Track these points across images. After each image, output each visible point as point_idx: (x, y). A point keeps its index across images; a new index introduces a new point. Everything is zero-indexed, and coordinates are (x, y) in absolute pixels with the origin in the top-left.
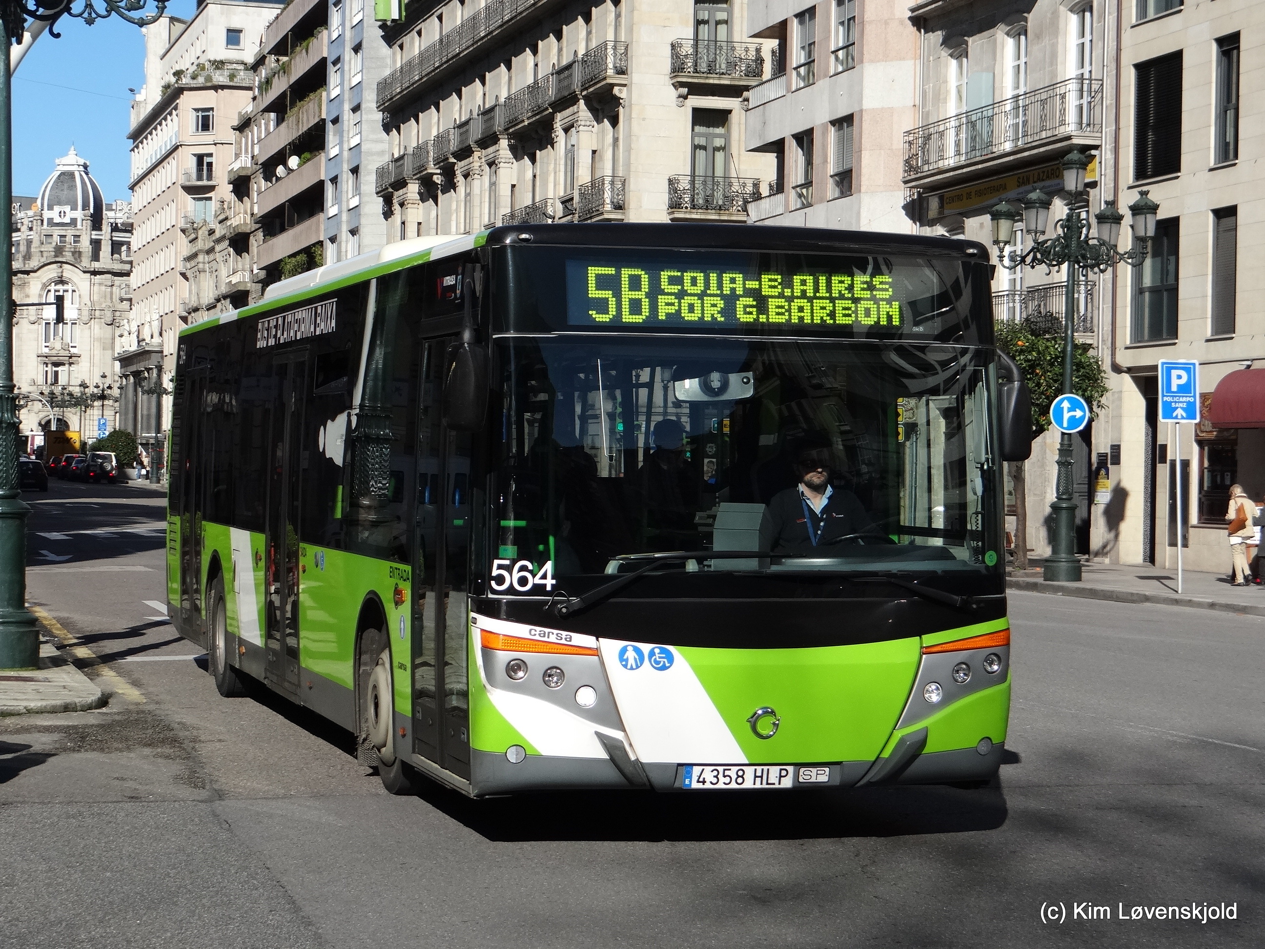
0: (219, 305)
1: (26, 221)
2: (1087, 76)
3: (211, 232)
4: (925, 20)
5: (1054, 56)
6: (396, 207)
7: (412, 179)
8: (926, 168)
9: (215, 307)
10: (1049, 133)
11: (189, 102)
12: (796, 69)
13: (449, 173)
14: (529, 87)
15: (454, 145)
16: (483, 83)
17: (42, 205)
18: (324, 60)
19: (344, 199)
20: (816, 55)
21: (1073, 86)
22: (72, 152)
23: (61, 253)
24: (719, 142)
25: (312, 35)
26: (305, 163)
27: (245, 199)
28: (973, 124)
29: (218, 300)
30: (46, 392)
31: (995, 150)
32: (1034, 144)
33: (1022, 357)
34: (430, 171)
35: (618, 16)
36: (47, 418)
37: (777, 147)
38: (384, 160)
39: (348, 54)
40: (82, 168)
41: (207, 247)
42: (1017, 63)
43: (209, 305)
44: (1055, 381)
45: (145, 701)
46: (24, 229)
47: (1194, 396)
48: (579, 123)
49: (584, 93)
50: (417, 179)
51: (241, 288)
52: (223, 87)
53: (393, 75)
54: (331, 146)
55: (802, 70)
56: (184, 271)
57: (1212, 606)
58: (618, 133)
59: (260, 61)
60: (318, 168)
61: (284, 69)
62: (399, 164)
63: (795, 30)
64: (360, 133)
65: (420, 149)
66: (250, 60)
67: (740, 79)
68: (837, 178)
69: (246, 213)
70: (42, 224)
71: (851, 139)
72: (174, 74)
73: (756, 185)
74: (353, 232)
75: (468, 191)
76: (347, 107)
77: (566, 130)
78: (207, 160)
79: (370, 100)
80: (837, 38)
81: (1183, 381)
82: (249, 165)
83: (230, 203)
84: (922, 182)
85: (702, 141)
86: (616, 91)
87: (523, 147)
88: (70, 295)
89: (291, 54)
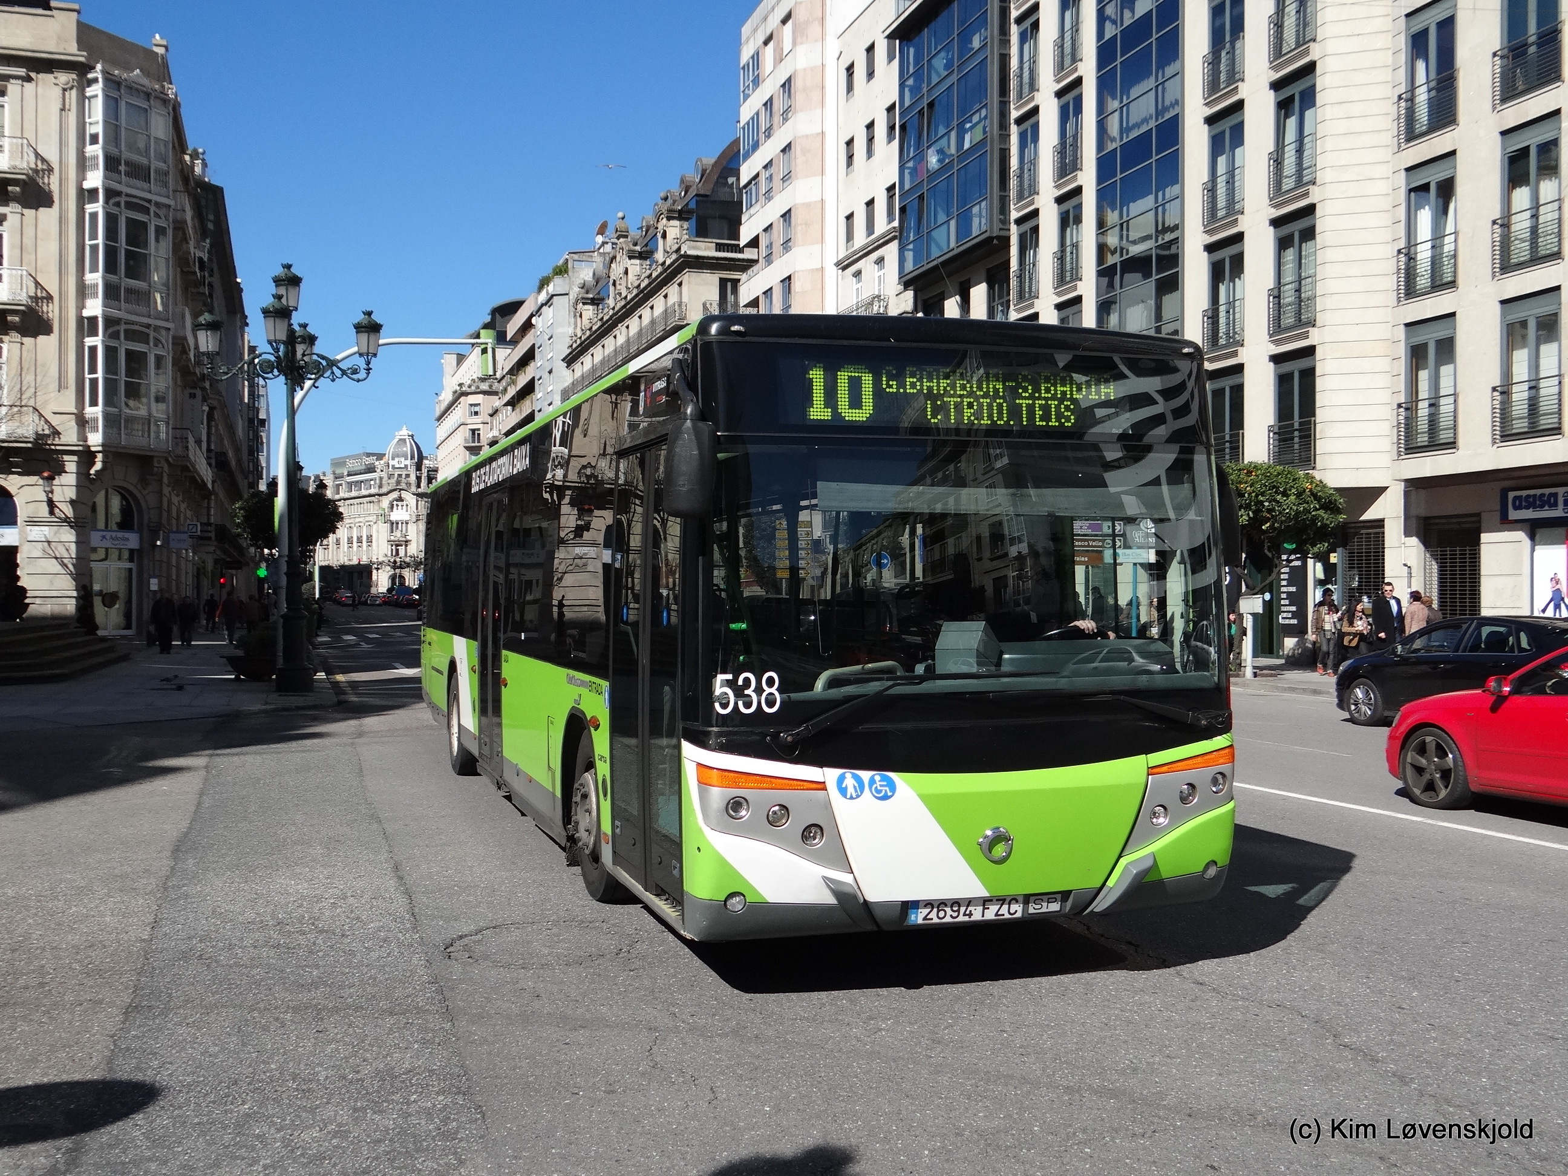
1: (380, 467)
11: (467, 400)
17: (389, 457)
18: (534, 378)
22: (404, 428)
23: (400, 484)
25: (528, 365)
30: (393, 561)
39: (546, 375)
40: (410, 437)
46: (379, 471)
52: (485, 392)
53: (569, 386)
59: (502, 378)
61: (514, 382)
72: (459, 385)
76: (546, 403)
78: (476, 432)
79: (557, 400)
82: (497, 435)
88: (405, 507)
89: (516, 375)
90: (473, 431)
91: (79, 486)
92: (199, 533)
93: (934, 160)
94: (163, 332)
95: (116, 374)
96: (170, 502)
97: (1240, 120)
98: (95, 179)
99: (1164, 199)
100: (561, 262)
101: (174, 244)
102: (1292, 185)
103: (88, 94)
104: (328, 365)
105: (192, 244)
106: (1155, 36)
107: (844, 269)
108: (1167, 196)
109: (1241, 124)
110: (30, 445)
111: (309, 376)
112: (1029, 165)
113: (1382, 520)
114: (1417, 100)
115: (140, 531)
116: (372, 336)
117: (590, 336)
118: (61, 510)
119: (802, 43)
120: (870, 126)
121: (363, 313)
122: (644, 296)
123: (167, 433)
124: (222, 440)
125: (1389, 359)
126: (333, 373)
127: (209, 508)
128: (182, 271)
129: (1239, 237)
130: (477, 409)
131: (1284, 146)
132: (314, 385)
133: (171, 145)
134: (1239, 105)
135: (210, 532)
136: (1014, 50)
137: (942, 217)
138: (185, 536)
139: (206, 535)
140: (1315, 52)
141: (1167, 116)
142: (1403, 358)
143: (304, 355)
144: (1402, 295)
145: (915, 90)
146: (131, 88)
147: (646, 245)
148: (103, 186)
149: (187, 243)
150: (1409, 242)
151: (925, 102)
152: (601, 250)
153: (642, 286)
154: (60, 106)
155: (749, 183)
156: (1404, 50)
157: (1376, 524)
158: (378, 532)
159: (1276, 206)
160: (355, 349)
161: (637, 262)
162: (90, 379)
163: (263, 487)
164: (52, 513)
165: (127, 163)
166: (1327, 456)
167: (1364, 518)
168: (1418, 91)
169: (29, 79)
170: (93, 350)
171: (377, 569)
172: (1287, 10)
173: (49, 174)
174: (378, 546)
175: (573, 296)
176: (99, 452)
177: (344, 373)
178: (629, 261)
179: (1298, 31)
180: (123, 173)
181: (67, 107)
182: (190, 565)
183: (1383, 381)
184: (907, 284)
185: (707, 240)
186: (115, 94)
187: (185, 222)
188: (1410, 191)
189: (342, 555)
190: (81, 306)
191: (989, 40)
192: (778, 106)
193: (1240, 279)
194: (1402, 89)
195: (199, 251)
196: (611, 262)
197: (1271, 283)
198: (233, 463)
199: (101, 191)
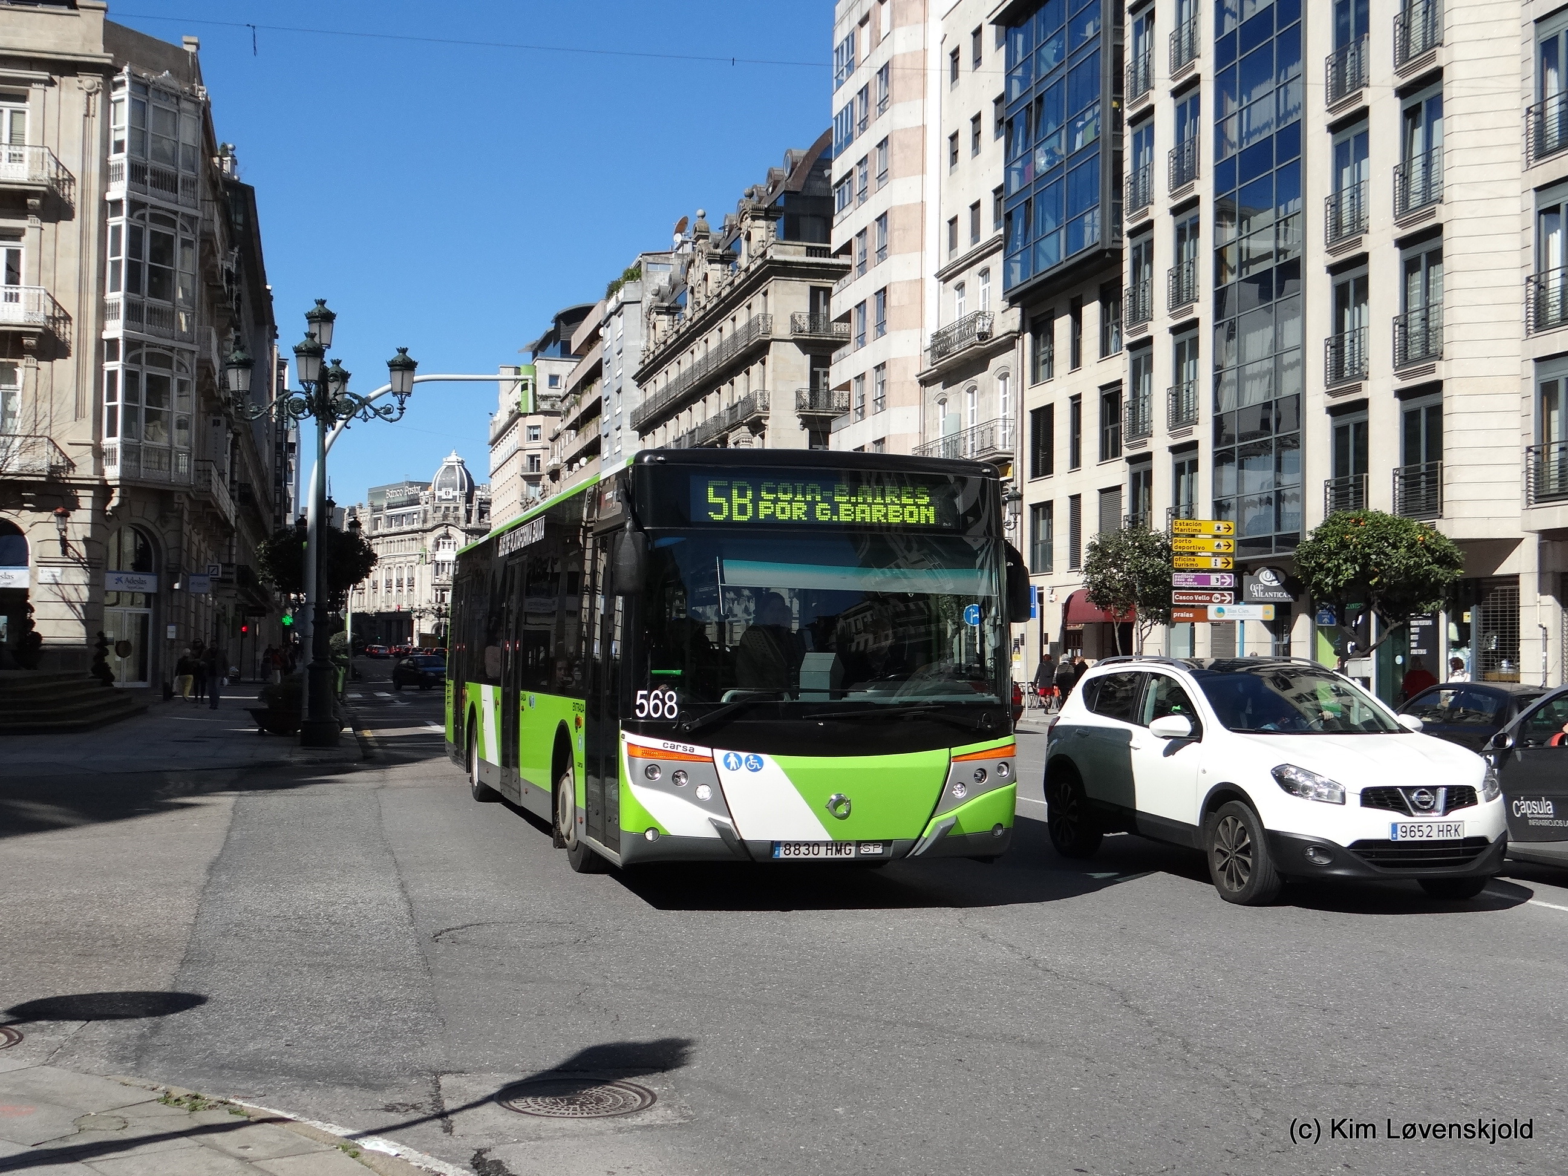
1: (424, 498)
2: (1007, 416)
4: (925, 380)
5: (991, 404)
10: (987, 450)
11: (525, 422)
12: (855, 409)
14: (714, 416)
16: (691, 412)
17: (435, 487)
18: (600, 398)
20: (865, 402)
21: (1001, 422)
22: (453, 453)
23: (447, 519)
25: (594, 382)
26: (589, 462)
27: (557, 483)
28: (948, 444)
35: (764, 371)
39: (614, 394)
40: (460, 463)
42: (972, 408)
46: (423, 503)
48: (742, 440)
49: (744, 422)
52: (546, 413)
53: (640, 407)
54: (602, 452)
55: (858, 411)
59: (567, 397)
60: (597, 465)
61: (578, 403)
63: (854, 386)
66: (561, 395)
67: (838, 413)
70: (435, 500)
72: (516, 405)
76: (613, 427)
77: (736, 444)
78: (536, 459)
79: (626, 423)
80: (876, 392)
83: (548, 486)
86: (763, 419)
88: (452, 546)
89: (581, 394)
90: (532, 458)
91: (94, 524)
92: (220, 575)
93: (1043, 162)
94: (187, 356)
95: (136, 401)
96: (190, 542)
97: (1365, 128)
98: (119, 190)
99: (1286, 213)
100: (633, 265)
101: (200, 258)
102: (1419, 203)
103: (113, 99)
104: (360, 404)
105: (219, 256)
106: (1276, 34)
107: (946, 280)
108: (1290, 211)
109: (1366, 133)
110: (43, 479)
111: (341, 416)
112: (1144, 170)
113: (1517, 576)
114: (1549, 113)
115: (158, 573)
116: (407, 375)
117: (665, 350)
118: (74, 550)
119: (901, 25)
120: (976, 119)
121: (398, 350)
122: (726, 306)
123: (189, 466)
124: (246, 470)
125: (1519, 397)
126: (365, 412)
127: (230, 547)
128: (208, 285)
129: (1363, 259)
130: (536, 432)
131: (1411, 159)
132: (345, 425)
133: (200, 150)
134: (1364, 113)
135: (232, 573)
136: (1128, 42)
137: (1051, 226)
138: (207, 580)
139: (226, 576)
140: (1442, 57)
141: (1290, 121)
142: (1533, 397)
143: (335, 394)
144: (1532, 328)
145: (1024, 81)
146: (159, 91)
147: (729, 248)
148: (127, 197)
149: (215, 256)
150: (1539, 270)
151: (1033, 97)
152: (680, 251)
153: (723, 294)
154: (84, 112)
155: (842, 181)
156: (1533, 59)
157: (1511, 579)
158: (421, 574)
159: (1402, 225)
160: (389, 386)
161: (718, 266)
162: (108, 407)
163: (290, 521)
164: (65, 552)
165: (154, 173)
166: (1454, 504)
167: (1497, 572)
168: (1549, 103)
169: (51, 83)
170: (113, 375)
171: (419, 618)
172: (1415, 9)
173: (70, 184)
174: (421, 591)
175: (646, 304)
176: (116, 486)
177: (377, 412)
178: (709, 266)
179: (1425, 34)
180: (149, 184)
181: (91, 113)
182: (209, 612)
183: (1515, 421)
184: (1013, 299)
185: (796, 243)
186: (142, 98)
187: (214, 234)
188: (1540, 213)
189: (379, 601)
190: (101, 328)
191: (1101, 29)
192: (875, 95)
193: (1366, 304)
194: (1532, 101)
195: (226, 262)
196: (689, 267)
197: (1396, 311)
198: (258, 495)
199: (125, 203)
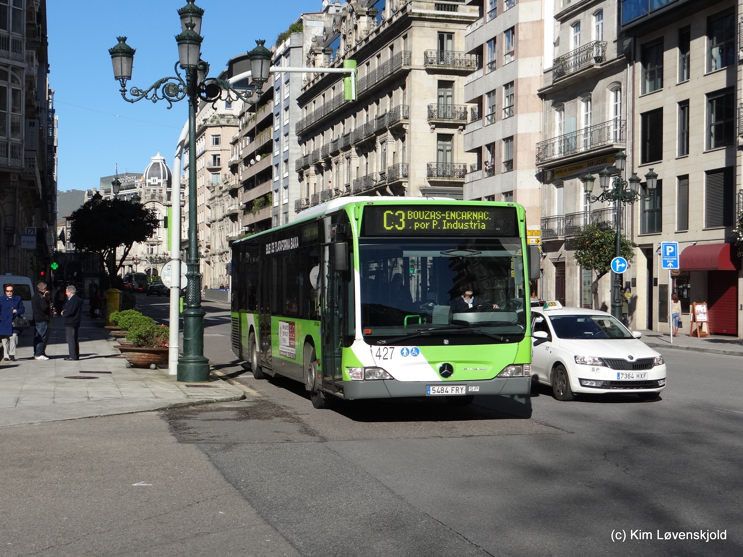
0: (225, 219)
1: (139, 184)
2: (619, 118)
3: (221, 188)
4: (545, 95)
5: (604, 110)
6: (305, 177)
7: (312, 165)
8: (546, 159)
9: (223, 220)
10: (603, 144)
11: (210, 132)
12: (487, 116)
13: (328, 162)
14: (365, 125)
15: (330, 150)
16: (344, 123)
17: (146, 177)
18: (272, 114)
19: (282, 173)
20: (496, 111)
21: (612, 123)
22: (158, 154)
23: (154, 197)
24: (448, 148)
25: (266, 103)
26: (263, 158)
27: (236, 174)
28: (568, 140)
29: (224, 217)
30: (148, 257)
31: (577, 151)
32: (596, 148)
33: (597, 241)
34: (320, 161)
35: (404, 94)
36: (149, 268)
37: (479, 151)
38: (299, 157)
39: (283, 111)
40: (163, 161)
41: (219, 195)
42: (587, 113)
43: (220, 219)
44: (612, 251)
45: (261, 396)
46: (138, 187)
47: (677, 258)
48: (388, 140)
49: (390, 127)
50: (314, 165)
51: (235, 212)
52: (224, 126)
53: (303, 120)
54: (275, 151)
55: (489, 117)
56: (209, 204)
57: (688, 349)
58: (405, 144)
59: (242, 115)
60: (270, 160)
61: (254, 118)
62: (306, 158)
63: (486, 99)
64: (289, 145)
65: (316, 153)
66: (238, 114)
67: (458, 121)
68: (506, 163)
69: (236, 180)
70: (146, 185)
71: (512, 146)
72: (203, 120)
73: (465, 166)
74: (286, 188)
75: (337, 170)
76: (282, 134)
77: (382, 143)
78: (217, 157)
79: (293, 131)
80: (505, 103)
81: (672, 251)
82: (238, 159)
83: (229, 175)
84: (544, 165)
85: (441, 148)
86: (404, 126)
87: (362, 151)
89: (256, 112)
90: (215, 156)
100: (296, 21)
107: (563, 21)
122: (373, 47)
123: (21, 154)
147: (373, 6)
152: (328, 12)
153: (371, 39)
161: (365, 19)
175: (307, 48)
178: (358, 20)
184: (629, 30)
185: (428, 1)
196: (342, 21)
